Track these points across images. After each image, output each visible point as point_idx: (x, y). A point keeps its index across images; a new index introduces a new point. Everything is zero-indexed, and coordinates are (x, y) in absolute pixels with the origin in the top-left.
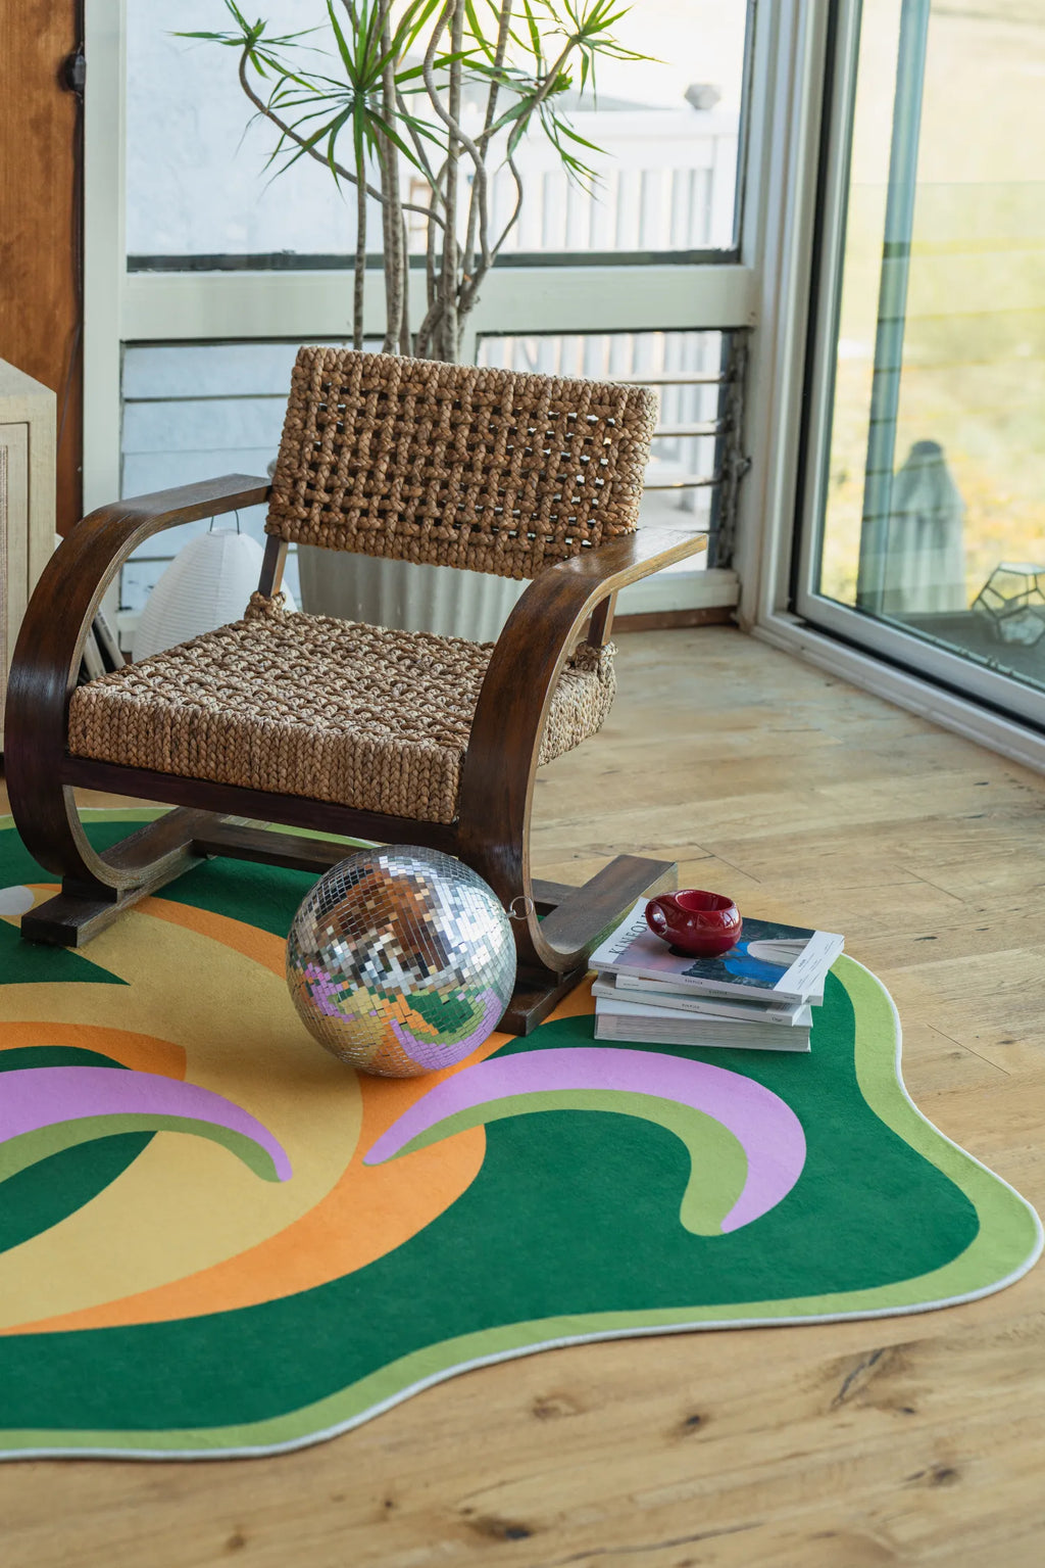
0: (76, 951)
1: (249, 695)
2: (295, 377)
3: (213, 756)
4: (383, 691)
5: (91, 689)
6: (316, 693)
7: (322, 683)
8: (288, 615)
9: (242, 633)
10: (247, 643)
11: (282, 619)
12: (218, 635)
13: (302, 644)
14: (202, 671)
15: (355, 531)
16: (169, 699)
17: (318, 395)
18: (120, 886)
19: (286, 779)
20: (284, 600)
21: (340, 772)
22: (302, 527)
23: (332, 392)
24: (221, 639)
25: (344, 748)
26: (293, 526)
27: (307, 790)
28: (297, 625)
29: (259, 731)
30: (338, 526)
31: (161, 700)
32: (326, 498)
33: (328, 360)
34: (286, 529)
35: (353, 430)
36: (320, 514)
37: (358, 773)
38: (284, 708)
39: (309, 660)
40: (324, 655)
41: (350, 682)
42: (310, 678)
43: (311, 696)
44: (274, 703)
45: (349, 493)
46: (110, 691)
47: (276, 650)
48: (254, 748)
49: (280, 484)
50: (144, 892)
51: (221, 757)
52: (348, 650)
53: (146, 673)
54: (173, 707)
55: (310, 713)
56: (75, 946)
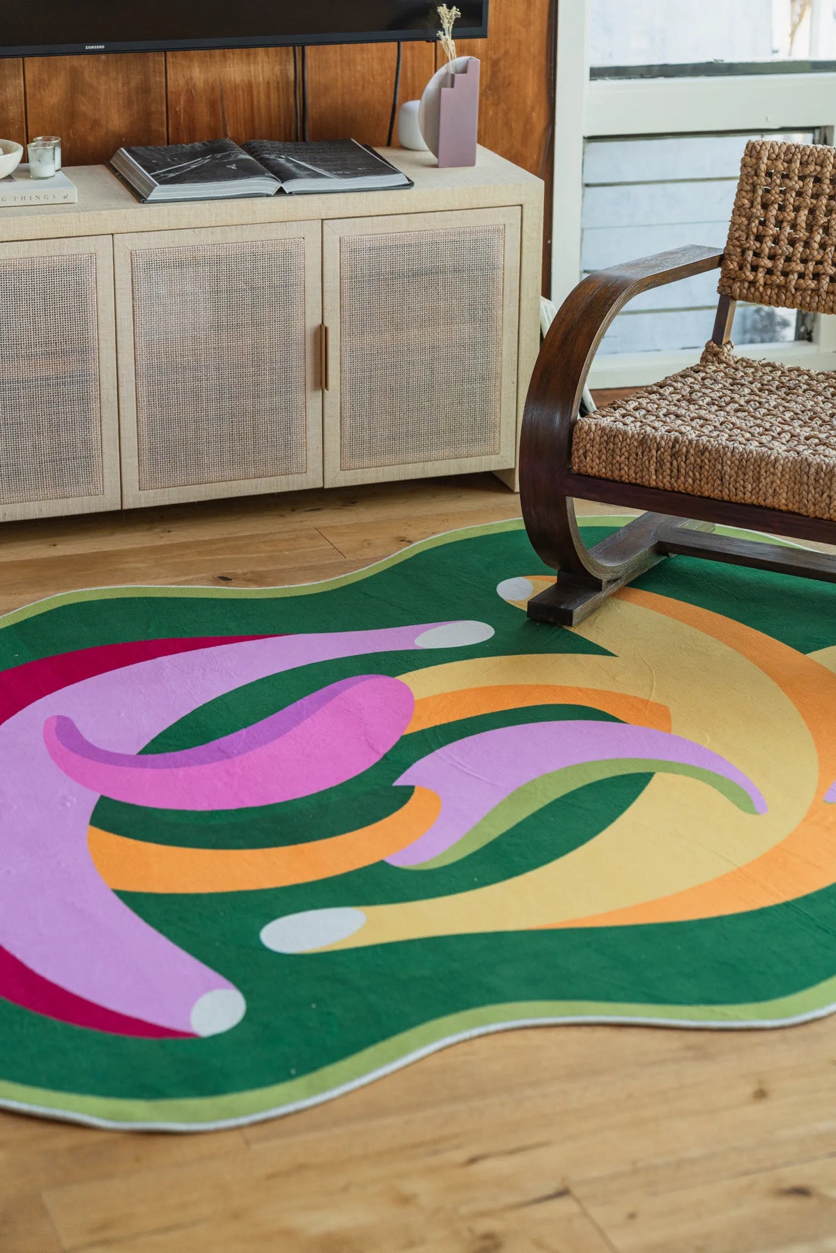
0: (572, 629)
1: (717, 424)
2: (744, 165)
3: (691, 474)
4: (824, 421)
5: (591, 420)
6: (771, 423)
7: (774, 415)
8: (736, 360)
9: (702, 374)
10: (708, 382)
11: (732, 363)
12: (684, 376)
13: (752, 383)
14: (675, 405)
15: (793, 291)
16: (654, 428)
17: (763, 180)
18: (604, 578)
19: (751, 493)
20: (732, 347)
21: (797, 487)
22: (749, 288)
23: (775, 177)
24: (686, 379)
25: (800, 467)
26: (742, 287)
27: (768, 501)
28: (745, 367)
29: (729, 454)
30: (779, 287)
31: (648, 429)
32: (769, 264)
33: (771, 151)
34: (736, 290)
35: (792, 208)
36: (764, 277)
37: (811, 488)
38: (748, 435)
39: (760, 396)
40: (771, 392)
41: (796, 414)
42: (763, 411)
43: (768, 425)
44: (739, 431)
45: (788, 259)
46: (606, 422)
47: (732, 388)
48: (725, 468)
49: (731, 253)
50: (621, 583)
51: (697, 474)
52: (789, 388)
53: (632, 407)
54: (658, 434)
55: (769, 439)
56: (571, 626)
